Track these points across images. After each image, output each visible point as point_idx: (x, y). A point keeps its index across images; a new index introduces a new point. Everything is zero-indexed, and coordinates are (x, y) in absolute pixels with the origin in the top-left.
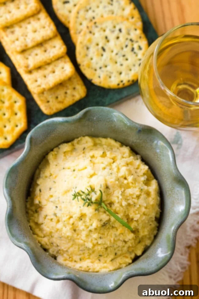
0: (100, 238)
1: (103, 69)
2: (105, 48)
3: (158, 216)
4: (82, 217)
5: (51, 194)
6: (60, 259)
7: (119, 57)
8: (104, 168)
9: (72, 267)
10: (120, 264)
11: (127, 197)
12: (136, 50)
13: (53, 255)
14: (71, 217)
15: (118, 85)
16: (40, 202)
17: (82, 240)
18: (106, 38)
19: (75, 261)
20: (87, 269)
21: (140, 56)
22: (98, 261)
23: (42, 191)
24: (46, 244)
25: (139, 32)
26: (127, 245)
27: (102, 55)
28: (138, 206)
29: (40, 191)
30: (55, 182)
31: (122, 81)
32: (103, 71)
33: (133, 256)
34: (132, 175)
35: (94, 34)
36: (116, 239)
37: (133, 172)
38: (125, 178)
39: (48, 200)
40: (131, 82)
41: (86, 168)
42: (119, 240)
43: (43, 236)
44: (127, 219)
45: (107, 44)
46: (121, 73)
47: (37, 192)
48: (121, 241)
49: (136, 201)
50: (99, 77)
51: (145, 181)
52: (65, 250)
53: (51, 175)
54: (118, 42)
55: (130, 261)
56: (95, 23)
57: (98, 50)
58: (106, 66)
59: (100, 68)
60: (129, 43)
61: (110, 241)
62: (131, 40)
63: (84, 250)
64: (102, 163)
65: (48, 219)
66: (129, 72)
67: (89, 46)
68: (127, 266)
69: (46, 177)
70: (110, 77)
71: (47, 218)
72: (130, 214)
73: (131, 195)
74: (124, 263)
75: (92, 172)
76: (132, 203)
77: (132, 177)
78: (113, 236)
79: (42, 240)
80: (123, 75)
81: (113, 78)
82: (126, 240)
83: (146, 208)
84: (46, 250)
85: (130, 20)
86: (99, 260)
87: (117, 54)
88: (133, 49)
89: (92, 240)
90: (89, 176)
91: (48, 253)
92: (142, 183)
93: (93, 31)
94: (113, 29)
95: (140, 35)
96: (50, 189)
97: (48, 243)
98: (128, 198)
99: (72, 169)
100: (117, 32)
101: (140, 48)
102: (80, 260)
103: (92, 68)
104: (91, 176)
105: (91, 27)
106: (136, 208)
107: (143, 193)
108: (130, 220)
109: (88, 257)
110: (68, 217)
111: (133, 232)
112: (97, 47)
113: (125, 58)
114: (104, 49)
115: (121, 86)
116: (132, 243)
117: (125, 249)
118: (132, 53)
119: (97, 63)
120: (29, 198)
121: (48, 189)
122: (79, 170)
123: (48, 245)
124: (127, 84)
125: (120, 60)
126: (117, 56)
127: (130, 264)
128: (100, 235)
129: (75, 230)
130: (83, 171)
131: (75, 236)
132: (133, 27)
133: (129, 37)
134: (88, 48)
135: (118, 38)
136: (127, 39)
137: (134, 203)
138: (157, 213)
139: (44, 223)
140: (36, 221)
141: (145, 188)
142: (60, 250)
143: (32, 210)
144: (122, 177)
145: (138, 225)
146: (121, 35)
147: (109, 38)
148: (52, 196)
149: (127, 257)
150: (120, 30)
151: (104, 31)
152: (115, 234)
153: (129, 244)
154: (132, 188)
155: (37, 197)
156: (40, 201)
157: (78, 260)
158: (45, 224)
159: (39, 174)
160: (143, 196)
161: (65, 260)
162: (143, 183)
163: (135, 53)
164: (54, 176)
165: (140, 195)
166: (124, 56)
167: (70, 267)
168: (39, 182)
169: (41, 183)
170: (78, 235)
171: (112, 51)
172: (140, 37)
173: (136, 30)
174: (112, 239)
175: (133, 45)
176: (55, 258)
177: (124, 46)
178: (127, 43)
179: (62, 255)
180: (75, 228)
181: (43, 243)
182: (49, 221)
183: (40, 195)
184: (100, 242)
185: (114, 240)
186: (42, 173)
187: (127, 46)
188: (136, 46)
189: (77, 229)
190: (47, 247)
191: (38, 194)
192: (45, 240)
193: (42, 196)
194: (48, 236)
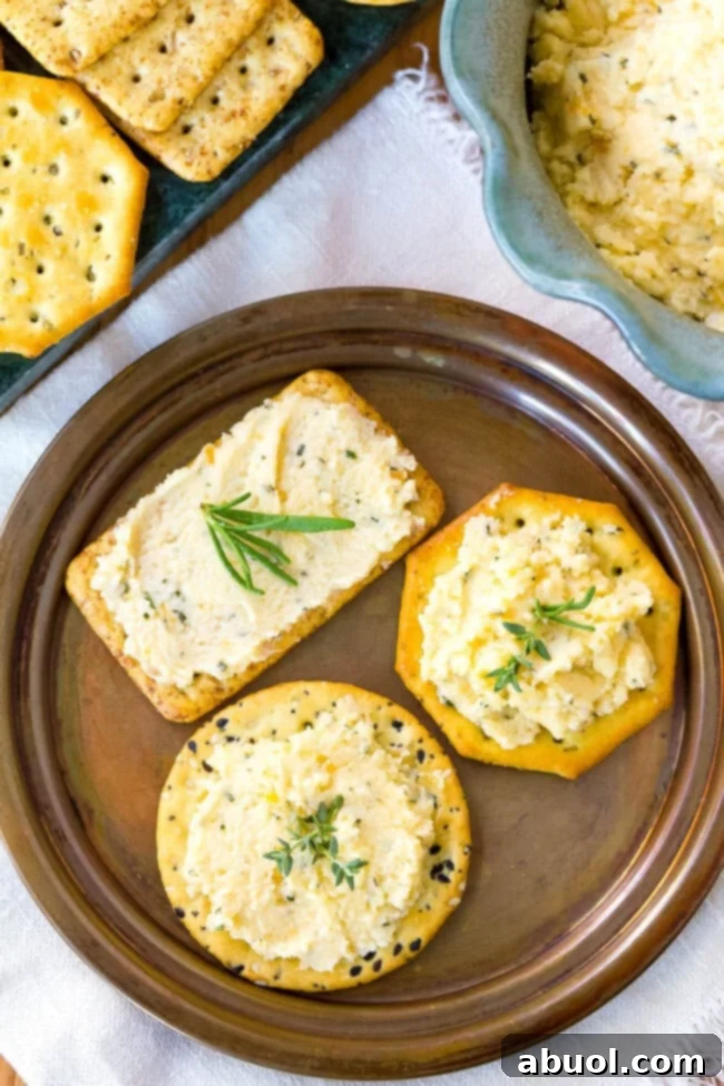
5: (633, 80)
16: (593, 121)
23: (588, 76)
24: (654, 276)
29: (583, 78)
39: (625, 106)
43: (632, 248)
65: (644, 176)
71: (639, 171)
79: (634, 266)
91: (670, 311)
96: (624, 62)
97: (661, 273)
120: (536, 115)
121: (616, 66)
123: (661, 281)
139: (628, 195)
140: (590, 197)
142: (712, 289)
143: (562, 160)
148: (638, 87)
155: (574, 106)
156: (594, 117)
158: (632, 198)
181: (640, 274)
182: (649, 182)
183: (587, 94)
190: (658, 288)
191: (580, 93)
192: (646, 264)
193: (594, 98)
194: (654, 243)
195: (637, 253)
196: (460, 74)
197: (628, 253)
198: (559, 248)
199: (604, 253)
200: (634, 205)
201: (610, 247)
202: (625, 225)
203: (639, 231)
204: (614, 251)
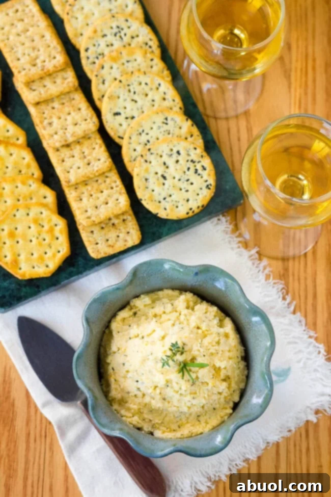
0: (194, 398)
1: (168, 199)
2: (165, 175)
3: (243, 354)
4: (168, 384)
5: (127, 369)
6: (158, 434)
7: (183, 182)
8: (173, 325)
9: (173, 437)
10: (222, 417)
11: (207, 347)
12: (200, 171)
13: (148, 431)
14: (156, 387)
15: (188, 213)
16: (116, 381)
17: (175, 406)
18: (165, 164)
19: (174, 430)
20: (190, 435)
21: (205, 177)
22: (198, 423)
23: (115, 369)
24: (138, 423)
25: (200, 151)
26: (222, 396)
27: (164, 184)
28: (221, 352)
29: (113, 369)
30: (126, 356)
31: (191, 209)
32: (168, 202)
33: (231, 405)
34: (204, 321)
35: (150, 162)
36: (210, 394)
37: (204, 319)
38: (198, 328)
39: (125, 377)
40: (201, 208)
41: (154, 331)
42: (213, 394)
44: (215, 370)
45: (167, 170)
46: (188, 200)
47: (110, 371)
48: (215, 394)
49: (217, 347)
50: (165, 209)
51: (218, 323)
52: (160, 422)
53: (119, 349)
54: (178, 166)
55: (231, 411)
56: (149, 150)
57: (158, 180)
58: (170, 196)
59: (165, 199)
60: (191, 165)
61: (204, 398)
62: (193, 161)
63: (180, 416)
64: (169, 320)
66: (197, 197)
67: (147, 177)
68: (229, 417)
69: (114, 353)
70: (177, 207)
71: (130, 394)
72: (215, 364)
73: (209, 343)
74: (225, 415)
75: (162, 334)
76: (214, 351)
77: (205, 323)
78: (206, 392)
79: (132, 420)
80: (190, 202)
81: (180, 208)
82: (220, 391)
83: (229, 351)
84: (139, 429)
85: (190, 139)
86: (199, 421)
87: (179, 180)
88: (196, 171)
89: (185, 403)
90: (161, 338)
91: (143, 432)
92: (216, 326)
93: (148, 160)
94: (170, 153)
95: (201, 154)
96: (124, 364)
97: (140, 421)
98: (209, 348)
99: (140, 336)
100: (175, 155)
101: (204, 168)
102: (179, 427)
103: (155, 201)
104: (163, 338)
105: (146, 155)
106: (219, 355)
107: (221, 338)
108: (217, 369)
109: (186, 422)
110: (153, 388)
111: (224, 380)
112: (156, 176)
113: (189, 182)
114: (164, 178)
115: (191, 214)
116: (227, 393)
117: (222, 400)
118: (196, 175)
119: (160, 194)
120: (102, 380)
121: (122, 365)
122: (149, 335)
123: (140, 423)
124: (197, 211)
125: (185, 185)
126: (181, 182)
127: (231, 414)
128: (192, 396)
129: (164, 399)
130: (153, 335)
131: (166, 404)
132: (192, 147)
133: (190, 158)
134: (146, 180)
135: (177, 161)
136: (188, 161)
137: (216, 350)
138: (241, 352)
141: (221, 330)
142: (154, 424)
144: (194, 327)
145: (227, 371)
146: (180, 158)
147: (167, 163)
148: (128, 372)
149: (226, 408)
150: (178, 153)
151: (161, 156)
152: (207, 389)
153: (225, 394)
154: (208, 336)
155: (111, 376)
157: (177, 428)
159: (106, 351)
160: (223, 340)
161: (164, 432)
162: (218, 326)
163: (199, 175)
164: (123, 349)
165: (219, 340)
166: (188, 180)
167: (171, 438)
168: (109, 360)
169: (111, 361)
170: (169, 402)
171: (174, 178)
172: (202, 156)
173: (195, 149)
174: (206, 396)
175: (195, 166)
176: (152, 434)
177: (186, 169)
178: (188, 166)
179: (158, 428)
180: (163, 397)
181: (134, 423)
182: (133, 397)
184: (194, 402)
185: (208, 396)
186: (108, 350)
187: (189, 169)
188: (199, 167)
189: (166, 397)
190: (139, 426)
191: (112, 373)
192: (135, 420)
193: (117, 375)
194: (137, 413)
195: (133, 416)
196: (79, 378)
197: (130, 417)
198: (111, 422)
199: (124, 418)
200: (131, 404)
201: (125, 416)
202: (129, 409)
203: (133, 411)
204: (127, 417)
